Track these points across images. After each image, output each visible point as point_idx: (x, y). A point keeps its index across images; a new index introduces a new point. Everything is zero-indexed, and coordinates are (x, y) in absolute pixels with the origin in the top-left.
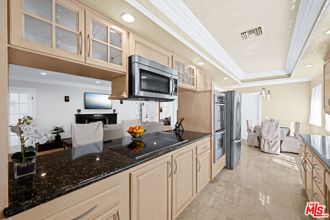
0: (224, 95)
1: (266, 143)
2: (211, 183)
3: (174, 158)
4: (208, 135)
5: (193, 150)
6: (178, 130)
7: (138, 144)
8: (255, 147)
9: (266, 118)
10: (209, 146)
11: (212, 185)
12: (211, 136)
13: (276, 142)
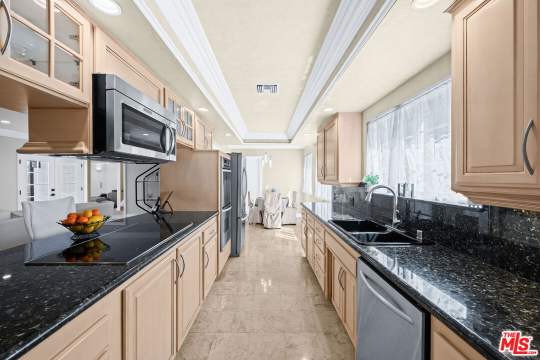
0: (228, 158)
1: (269, 217)
2: (217, 281)
3: (180, 253)
4: (215, 213)
5: (199, 238)
6: (160, 212)
7: (92, 244)
8: (257, 224)
9: (267, 188)
10: (216, 231)
11: (218, 283)
12: (217, 215)
13: (278, 214)
